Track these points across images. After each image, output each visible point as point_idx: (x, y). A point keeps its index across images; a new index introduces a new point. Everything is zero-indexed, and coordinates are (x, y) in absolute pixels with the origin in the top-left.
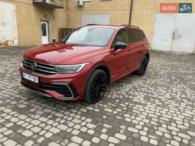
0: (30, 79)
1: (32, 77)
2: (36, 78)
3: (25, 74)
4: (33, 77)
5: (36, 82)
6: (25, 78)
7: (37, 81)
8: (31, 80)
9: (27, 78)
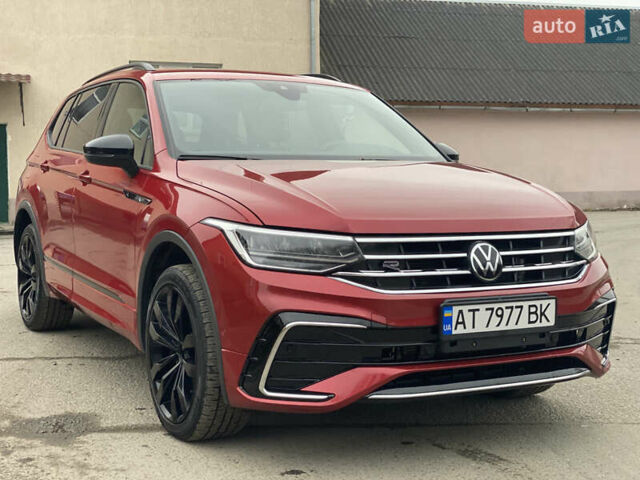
0: (503, 327)
1: (516, 312)
2: (545, 303)
3: (465, 309)
4: (526, 305)
5: (545, 323)
6: (469, 330)
7: (550, 319)
8: (512, 326)
9: (480, 328)
